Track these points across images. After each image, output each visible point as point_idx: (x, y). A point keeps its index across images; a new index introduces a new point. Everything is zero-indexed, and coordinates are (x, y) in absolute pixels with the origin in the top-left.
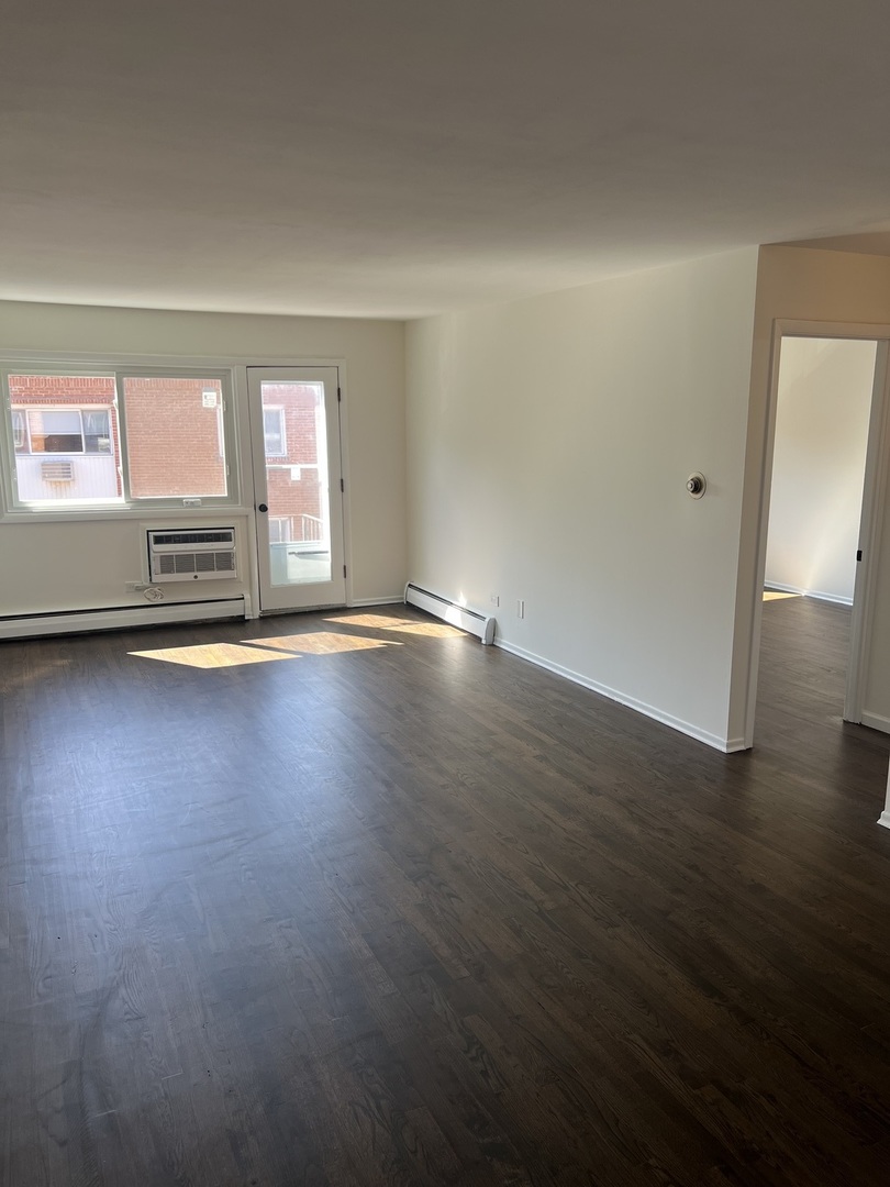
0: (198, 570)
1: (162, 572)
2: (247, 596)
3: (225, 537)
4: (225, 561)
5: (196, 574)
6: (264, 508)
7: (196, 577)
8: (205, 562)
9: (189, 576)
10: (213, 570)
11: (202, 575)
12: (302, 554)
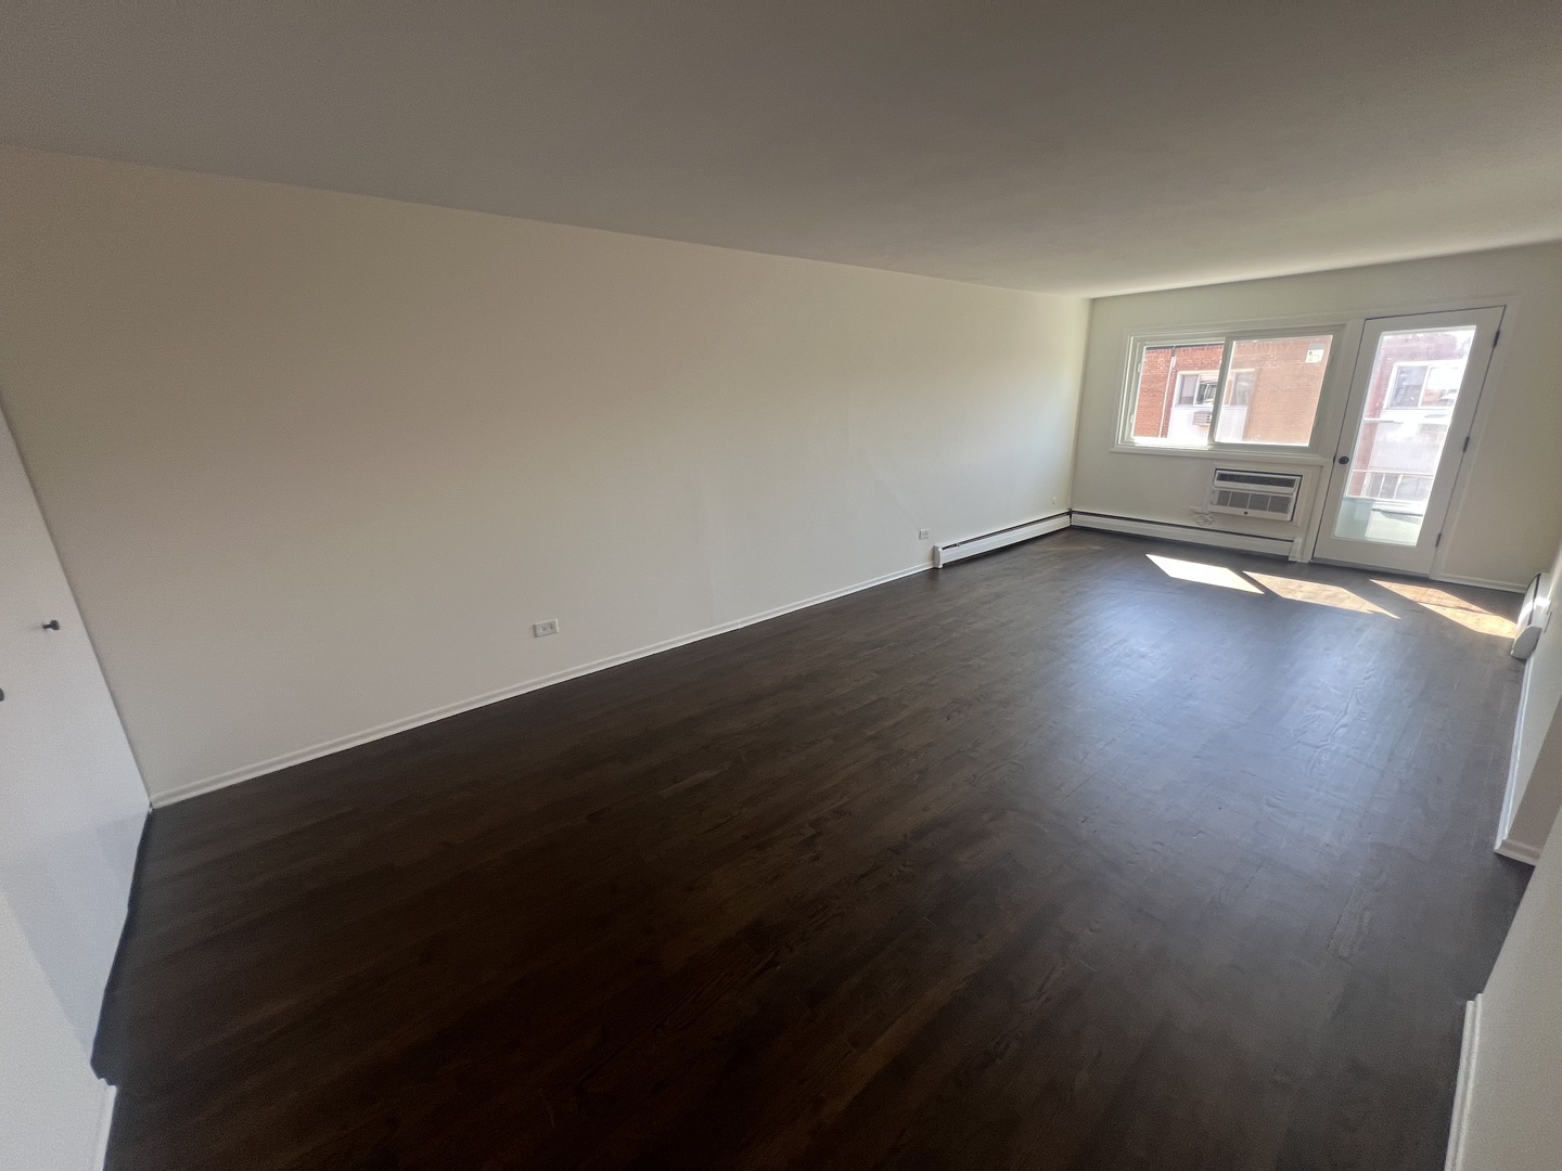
0: (1250, 508)
1: (1219, 503)
2: (1299, 540)
3: (1289, 483)
4: (1281, 504)
5: (1247, 510)
6: (1344, 461)
7: (1246, 513)
8: (1259, 502)
9: (1240, 511)
10: (1265, 509)
11: (1252, 513)
12: (1386, 513)
